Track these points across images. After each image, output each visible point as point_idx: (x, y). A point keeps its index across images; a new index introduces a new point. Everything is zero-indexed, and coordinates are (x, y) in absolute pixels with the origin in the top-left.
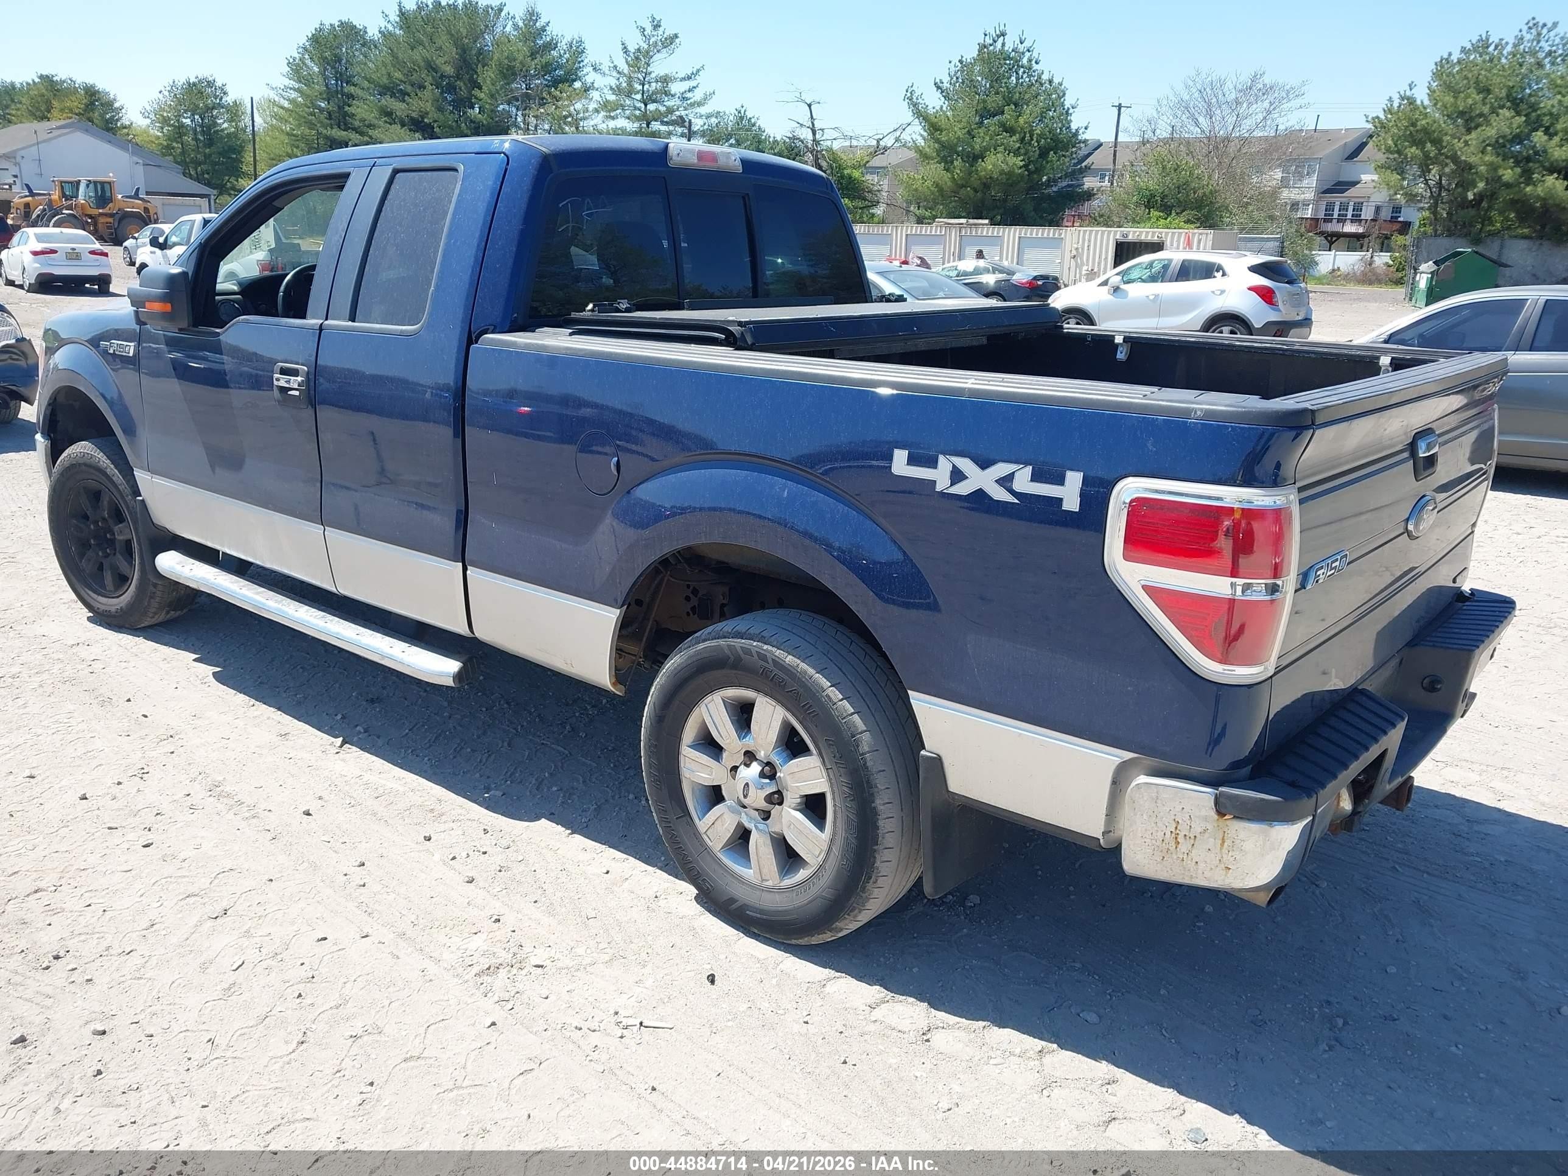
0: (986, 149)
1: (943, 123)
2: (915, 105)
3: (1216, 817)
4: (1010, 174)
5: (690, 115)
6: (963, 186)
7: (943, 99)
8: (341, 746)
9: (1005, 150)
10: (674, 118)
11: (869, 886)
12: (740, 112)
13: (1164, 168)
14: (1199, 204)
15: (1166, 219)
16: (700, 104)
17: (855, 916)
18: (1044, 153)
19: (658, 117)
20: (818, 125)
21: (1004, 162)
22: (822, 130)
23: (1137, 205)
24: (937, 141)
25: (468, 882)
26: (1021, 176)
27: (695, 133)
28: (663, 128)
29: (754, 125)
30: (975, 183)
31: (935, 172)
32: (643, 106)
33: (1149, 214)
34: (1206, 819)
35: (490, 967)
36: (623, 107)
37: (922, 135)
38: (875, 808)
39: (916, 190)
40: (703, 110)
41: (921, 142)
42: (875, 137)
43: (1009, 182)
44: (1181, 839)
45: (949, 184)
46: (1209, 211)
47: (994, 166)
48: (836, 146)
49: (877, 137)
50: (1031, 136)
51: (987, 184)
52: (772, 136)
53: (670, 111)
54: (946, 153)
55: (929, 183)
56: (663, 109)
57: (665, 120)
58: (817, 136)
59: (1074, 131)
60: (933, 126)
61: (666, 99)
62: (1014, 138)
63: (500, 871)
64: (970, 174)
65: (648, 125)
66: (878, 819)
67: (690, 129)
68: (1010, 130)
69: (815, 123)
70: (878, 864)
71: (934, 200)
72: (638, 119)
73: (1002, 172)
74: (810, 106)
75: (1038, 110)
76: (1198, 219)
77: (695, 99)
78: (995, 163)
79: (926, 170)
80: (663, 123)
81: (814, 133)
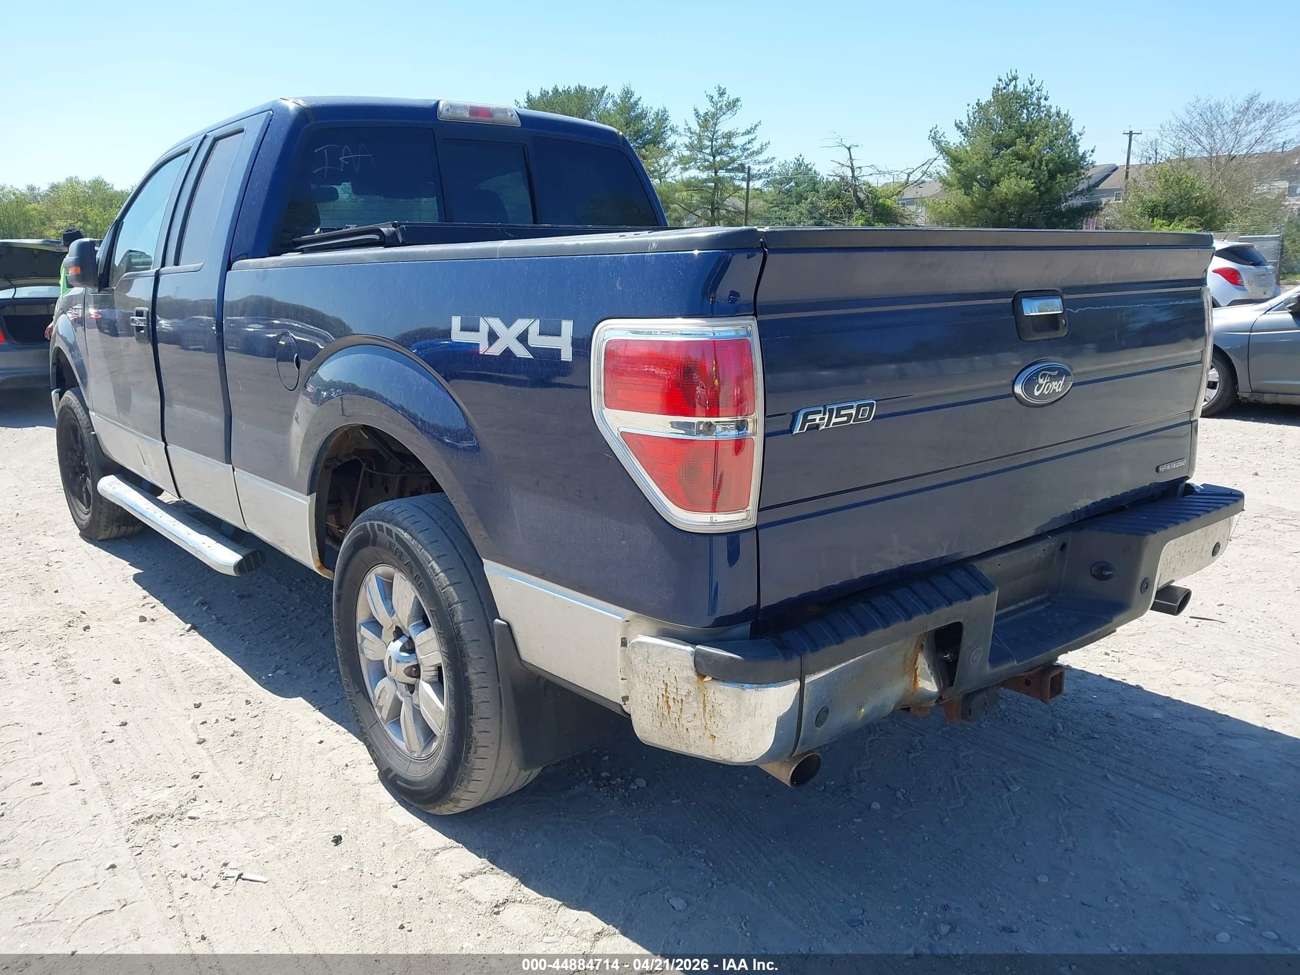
0: (1002, 175)
1: (963, 156)
2: (939, 143)
3: (696, 678)
4: (1024, 194)
5: (748, 163)
6: (982, 207)
7: (963, 137)
8: (189, 630)
9: (1017, 175)
10: (736, 165)
11: (471, 756)
12: (798, 160)
13: (1167, 181)
14: (1201, 211)
15: (1169, 226)
16: (758, 153)
17: (466, 787)
18: (1052, 176)
19: (724, 166)
20: (856, 164)
21: (1017, 185)
22: (860, 168)
23: (1142, 215)
24: (959, 171)
25: (198, 743)
26: (1033, 196)
27: (753, 176)
28: (727, 175)
29: (810, 170)
30: (991, 202)
31: (958, 197)
32: (712, 158)
33: (1153, 222)
34: (688, 680)
35: (151, 816)
36: (695, 160)
37: (945, 168)
38: (467, 677)
39: (941, 212)
40: (761, 158)
41: (943, 172)
42: (906, 171)
43: (1023, 201)
44: (671, 703)
45: (969, 206)
46: (1211, 218)
47: (1008, 189)
48: (872, 180)
49: (908, 171)
50: (1040, 162)
51: (1003, 205)
52: (825, 178)
53: (733, 160)
54: (966, 181)
55: (952, 206)
56: (726, 159)
57: (729, 167)
58: (856, 173)
59: (1080, 154)
60: (954, 159)
61: (730, 151)
62: (1025, 165)
63: (233, 735)
64: (987, 197)
65: (716, 172)
66: (471, 689)
67: (749, 174)
68: (1023, 159)
69: (854, 162)
70: (475, 734)
71: (957, 220)
72: (707, 168)
73: (1016, 194)
74: (849, 149)
75: (1047, 139)
76: (1201, 225)
77: (753, 149)
78: (1008, 187)
79: (948, 195)
80: (728, 171)
81: (853, 171)
